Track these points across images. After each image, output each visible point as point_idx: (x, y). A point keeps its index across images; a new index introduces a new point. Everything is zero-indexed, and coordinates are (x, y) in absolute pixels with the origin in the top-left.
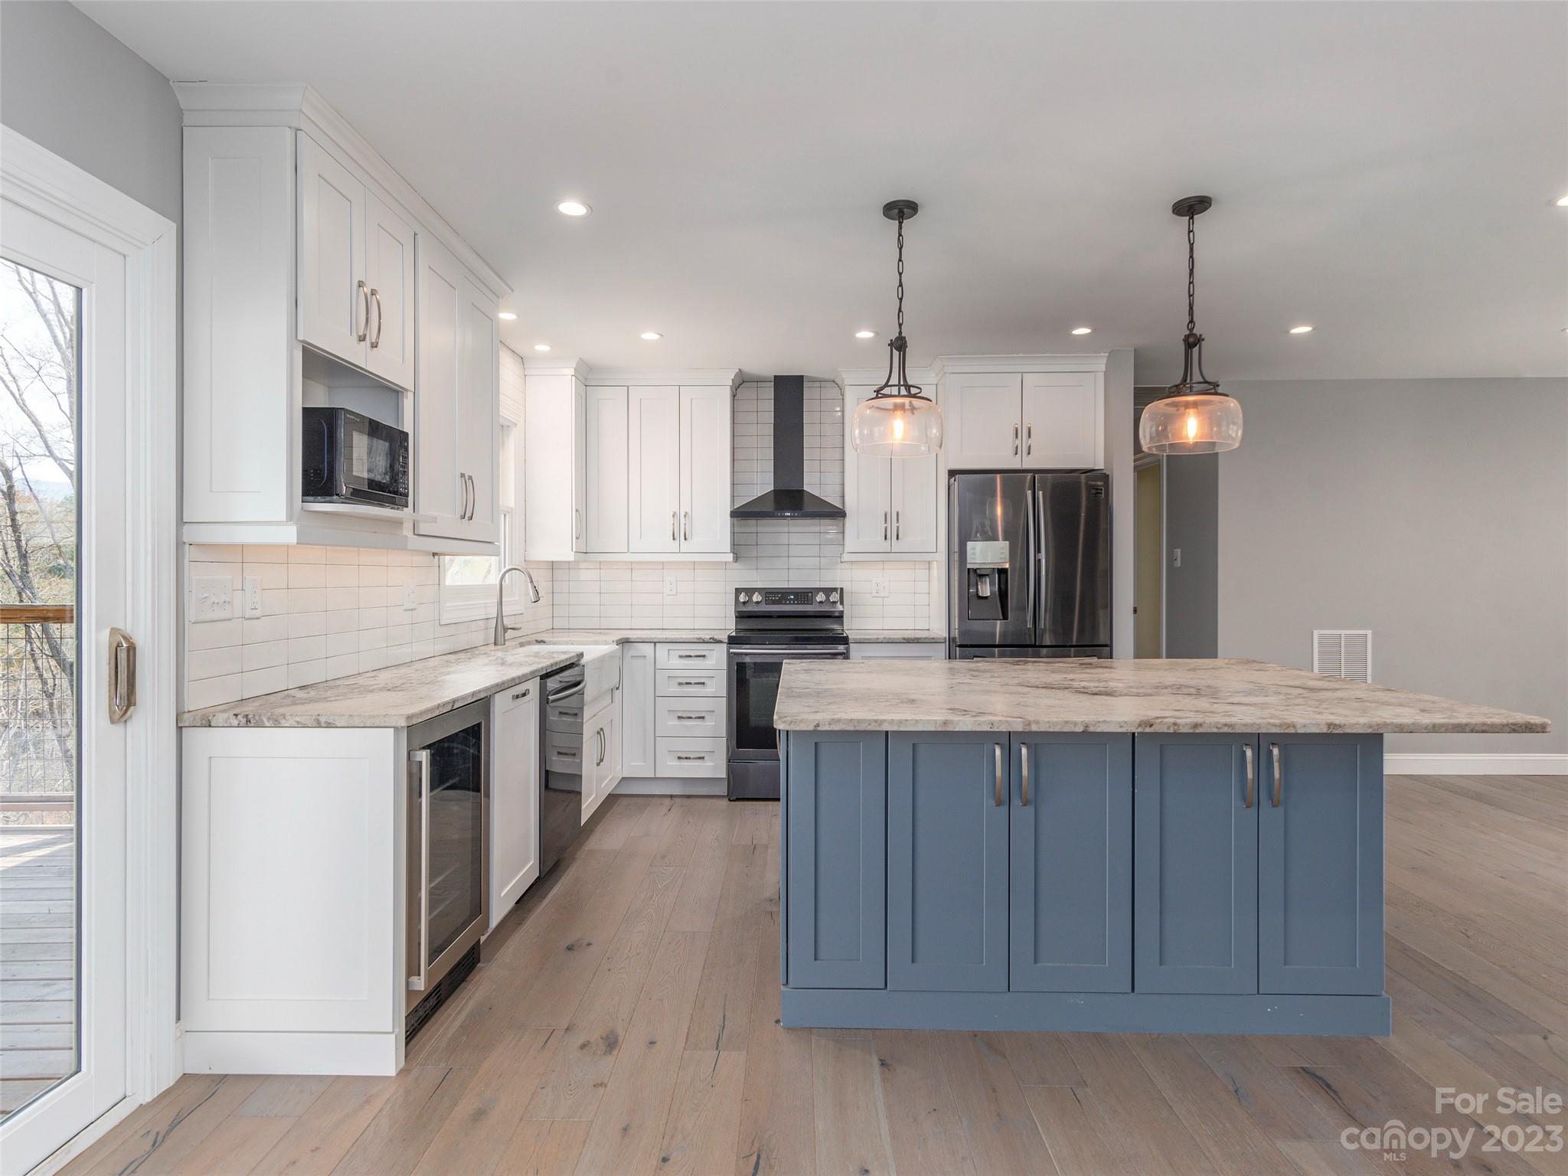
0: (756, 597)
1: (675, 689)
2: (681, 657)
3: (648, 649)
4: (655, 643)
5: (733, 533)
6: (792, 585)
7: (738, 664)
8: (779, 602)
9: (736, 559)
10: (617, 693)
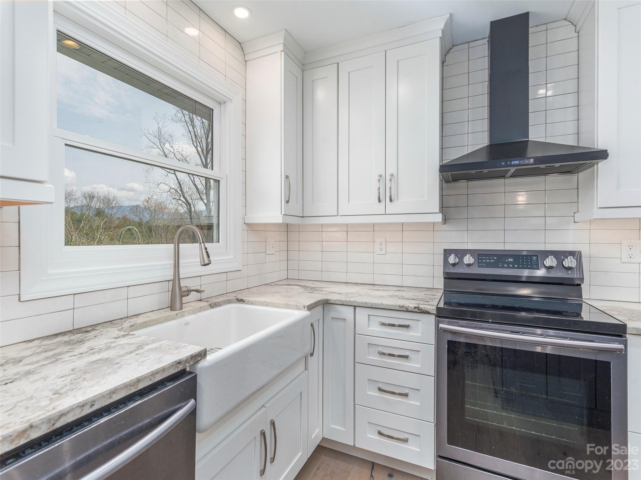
0: (468, 259)
1: (375, 358)
2: (383, 324)
3: (348, 312)
4: (355, 307)
5: (442, 196)
6: (508, 247)
7: (449, 342)
8: (495, 265)
9: (445, 220)
10: (313, 362)
